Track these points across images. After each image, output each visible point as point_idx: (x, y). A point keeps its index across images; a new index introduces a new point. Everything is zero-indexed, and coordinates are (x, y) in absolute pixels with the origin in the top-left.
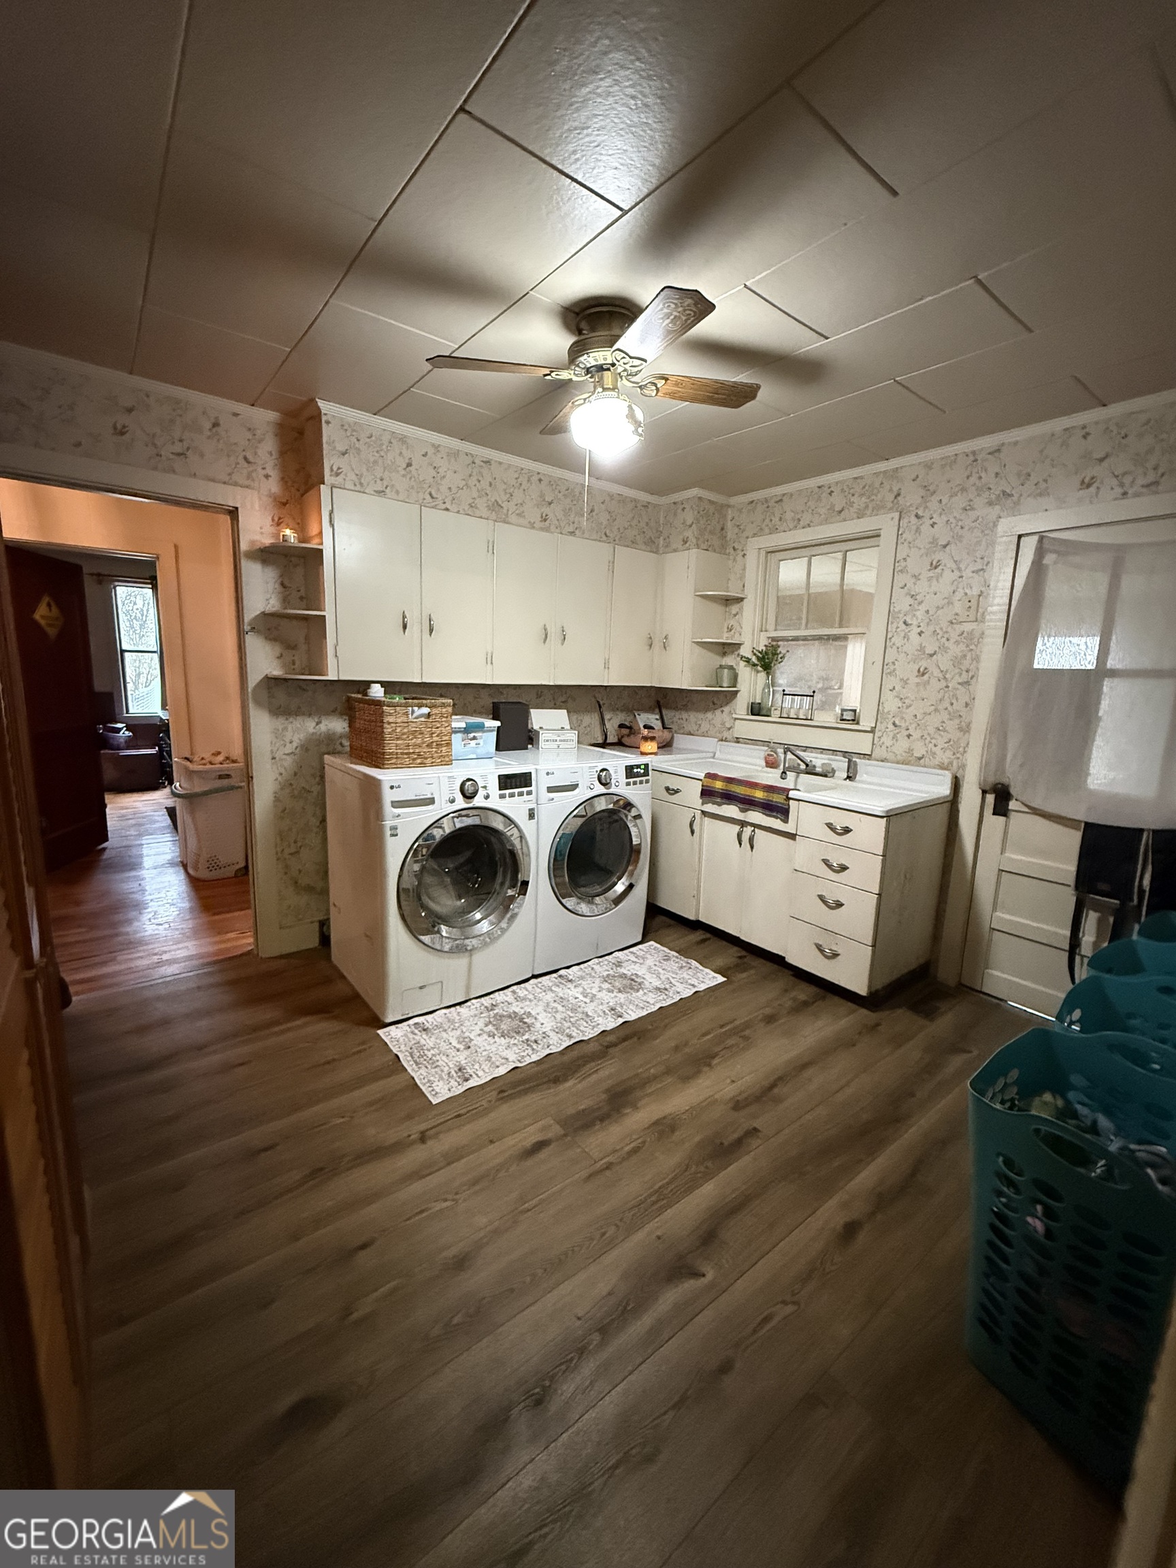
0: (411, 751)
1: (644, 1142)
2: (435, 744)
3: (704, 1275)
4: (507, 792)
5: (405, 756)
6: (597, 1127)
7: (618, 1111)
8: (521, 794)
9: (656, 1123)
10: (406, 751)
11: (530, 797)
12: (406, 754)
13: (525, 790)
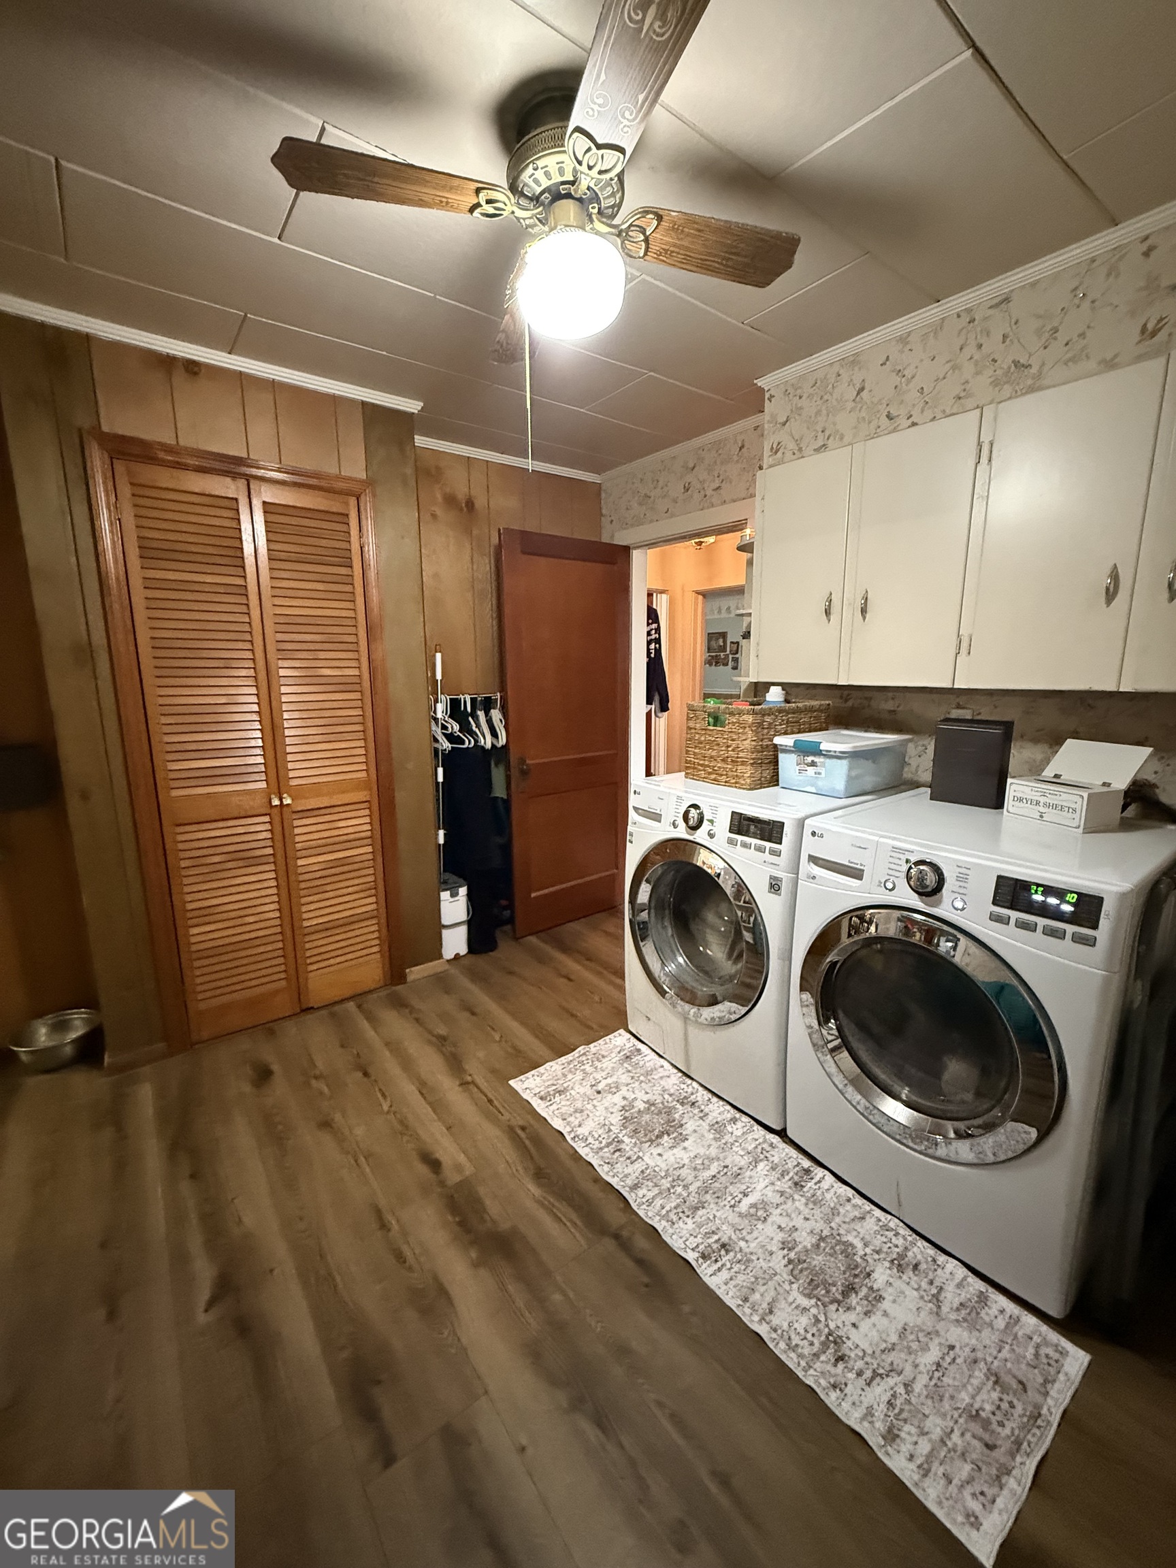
0: (707, 763)
1: (410, 1269)
2: (729, 760)
3: (206, 1311)
4: (740, 838)
5: (702, 768)
6: (450, 1218)
7: (473, 1243)
8: (761, 850)
9: (443, 1292)
10: (701, 762)
11: (774, 859)
12: (702, 765)
13: (768, 845)
